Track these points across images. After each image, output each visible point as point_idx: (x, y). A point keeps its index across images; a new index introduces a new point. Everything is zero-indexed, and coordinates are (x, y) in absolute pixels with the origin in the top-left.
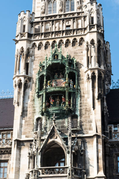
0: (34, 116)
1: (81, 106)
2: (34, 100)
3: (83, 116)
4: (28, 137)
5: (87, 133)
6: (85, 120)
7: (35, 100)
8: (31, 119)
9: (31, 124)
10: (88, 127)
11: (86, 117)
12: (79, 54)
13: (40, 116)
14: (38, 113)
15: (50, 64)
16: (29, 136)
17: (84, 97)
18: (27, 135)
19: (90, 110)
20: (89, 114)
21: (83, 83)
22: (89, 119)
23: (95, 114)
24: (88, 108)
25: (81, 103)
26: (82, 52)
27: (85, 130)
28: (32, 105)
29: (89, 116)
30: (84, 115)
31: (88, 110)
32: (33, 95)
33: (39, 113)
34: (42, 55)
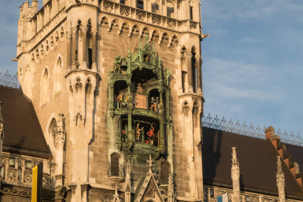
0: (107, 149)
1: (174, 150)
2: (106, 121)
3: (178, 167)
4: (100, 183)
5: (183, 196)
6: (180, 175)
7: (108, 120)
8: (103, 152)
9: (103, 162)
10: (184, 186)
11: (181, 169)
12: (170, 62)
13: (117, 151)
14: (113, 144)
15: (138, 67)
16: (101, 181)
17: (178, 136)
18: (98, 179)
19: (187, 160)
20: (185, 166)
21: (176, 114)
22: (186, 174)
23: (195, 168)
24: (183, 155)
25: (174, 146)
26: (174, 61)
27: (180, 190)
28: (104, 128)
29: (186, 170)
30: (178, 165)
31: (184, 158)
32: (105, 112)
33: (115, 146)
34: (116, 44)
